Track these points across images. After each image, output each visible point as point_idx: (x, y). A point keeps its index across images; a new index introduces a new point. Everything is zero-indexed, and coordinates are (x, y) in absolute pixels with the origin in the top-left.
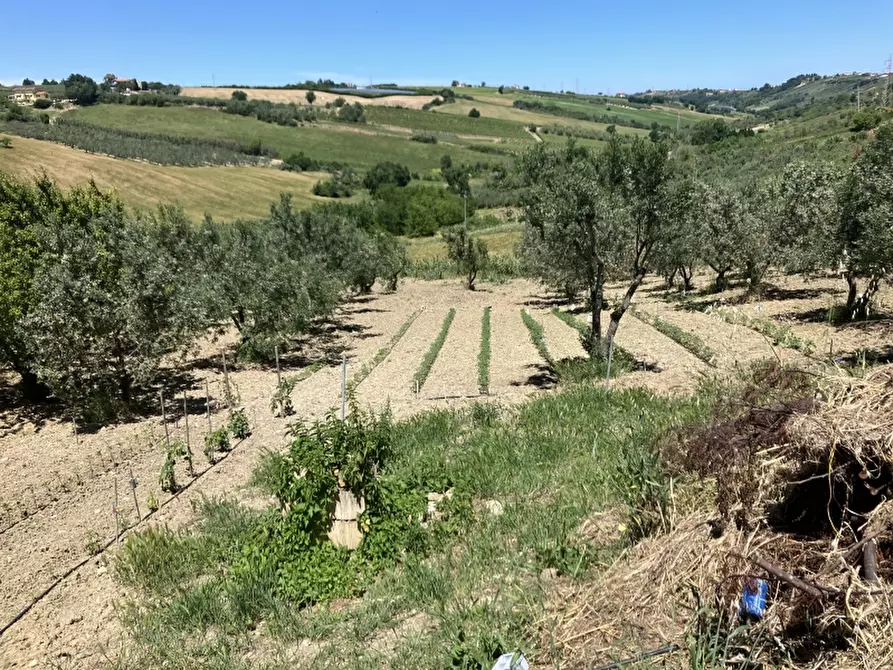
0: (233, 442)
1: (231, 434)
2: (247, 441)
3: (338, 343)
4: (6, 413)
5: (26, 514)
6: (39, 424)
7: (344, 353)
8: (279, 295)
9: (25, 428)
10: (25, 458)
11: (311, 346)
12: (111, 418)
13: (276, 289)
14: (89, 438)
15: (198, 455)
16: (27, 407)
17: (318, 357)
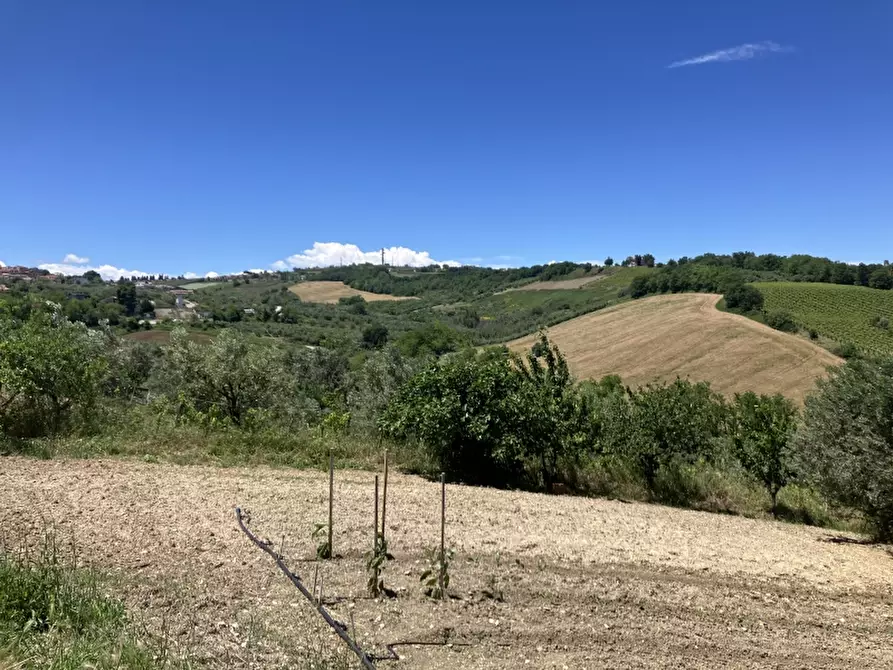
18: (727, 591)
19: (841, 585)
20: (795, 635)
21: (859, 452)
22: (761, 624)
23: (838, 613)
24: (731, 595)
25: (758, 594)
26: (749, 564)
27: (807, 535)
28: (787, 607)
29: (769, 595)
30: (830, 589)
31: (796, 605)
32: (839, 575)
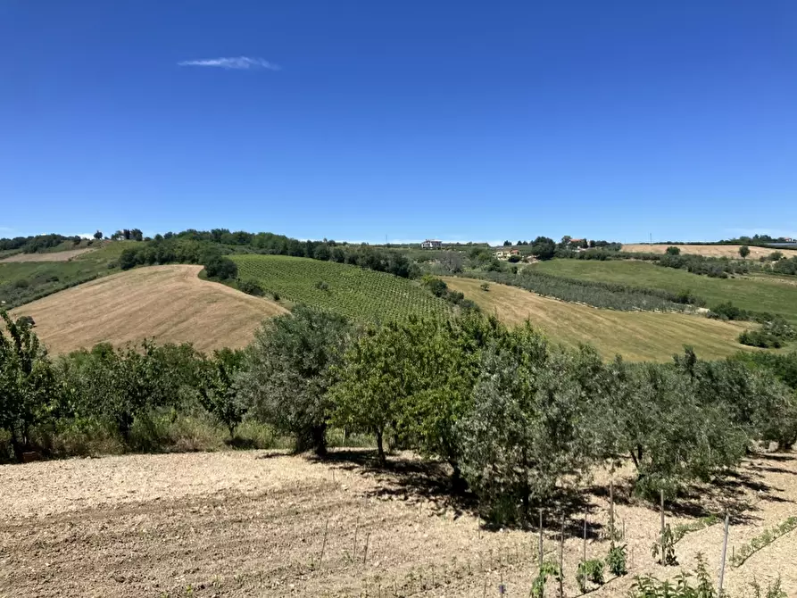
0: (607, 576)
1: (607, 568)
2: (621, 579)
3: (742, 500)
4: (438, 497)
5: (424, 587)
6: (459, 514)
7: (746, 513)
8: (677, 439)
9: (447, 513)
10: (440, 539)
11: (711, 496)
12: (511, 524)
13: (675, 432)
14: (488, 535)
15: (571, 579)
16: (453, 496)
17: (716, 510)
18: (171, 512)
19: (264, 488)
20: (219, 532)
21: (282, 384)
22: (192, 529)
23: (257, 509)
24: (174, 514)
25: (197, 508)
26: (196, 487)
27: (246, 456)
28: (219, 513)
29: (205, 507)
30: (256, 493)
31: (226, 510)
32: (264, 481)
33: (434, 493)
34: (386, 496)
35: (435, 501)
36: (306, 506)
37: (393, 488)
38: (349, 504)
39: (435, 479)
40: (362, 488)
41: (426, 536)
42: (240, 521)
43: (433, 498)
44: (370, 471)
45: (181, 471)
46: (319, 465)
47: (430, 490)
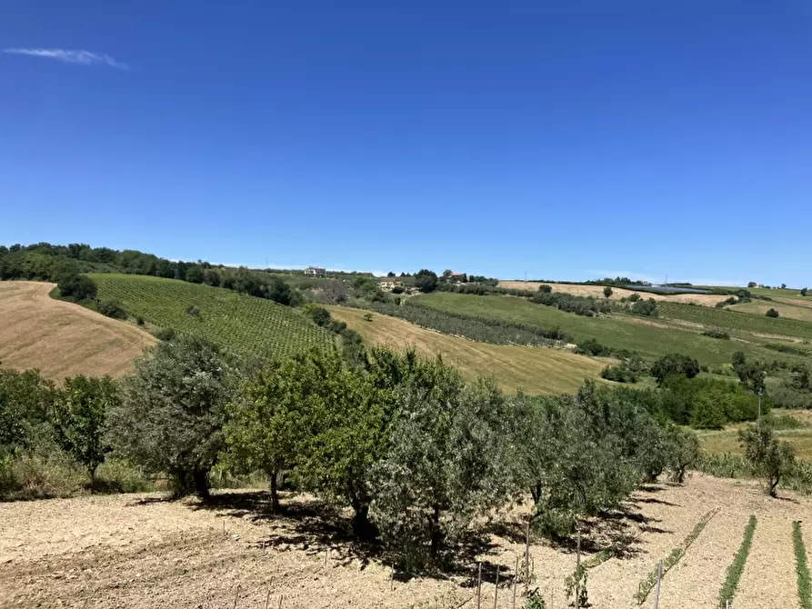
3: (627, 533)
4: (340, 545)
6: (366, 562)
7: (633, 545)
8: (577, 475)
9: (353, 562)
10: (350, 594)
11: (600, 530)
12: (420, 570)
13: (574, 469)
14: (401, 586)
16: (356, 542)
17: (606, 544)
18: (29, 578)
19: (141, 542)
22: (59, 602)
23: (136, 569)
24: (32, 582)
25: (61, 573)
26: (56, 545)
28: (89, 577)
29: (72, 571)
30: (131, 549)
31: (97, 573)
32: (141, 534)
33: (336, 540)
34: (283, 546)
35: (338, 549)
36: (194, 562)
37: (289, 536)
38: (244, 557)
39: (332, 523)
40: (256, 538)
41: (335, 591)
42: (117, 587)
43: (334, 545)
44: (263, 517)
45: (35, 525)
46: (203, 511)
47: (330, 537)
